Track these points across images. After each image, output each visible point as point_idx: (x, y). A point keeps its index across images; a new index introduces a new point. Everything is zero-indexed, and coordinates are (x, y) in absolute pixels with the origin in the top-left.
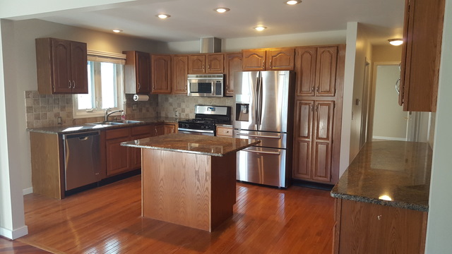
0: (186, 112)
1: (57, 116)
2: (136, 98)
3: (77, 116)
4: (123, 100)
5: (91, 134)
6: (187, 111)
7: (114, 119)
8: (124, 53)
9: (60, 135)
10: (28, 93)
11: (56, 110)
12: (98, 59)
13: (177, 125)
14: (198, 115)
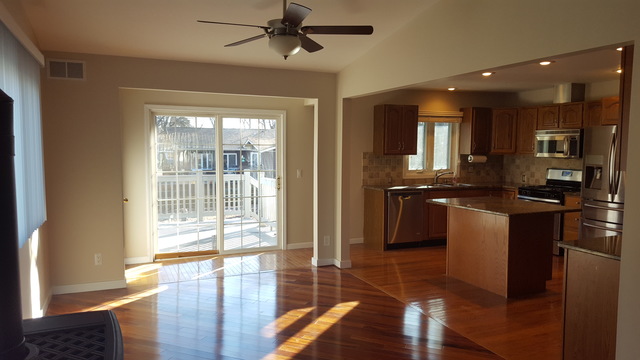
0: (536, 178)
1: (388, 175)
2: (471, 158)
3: (406, 176)
4: (457, 161)
5: (415, 194)
6: (538, 175)
7: (446, 181)
8: (461, 110)
9: (386, 192)
10: (365, 154)
11: (388, 170)
12: (431, 119)
13: (517, 192)
14: (550, 182)
